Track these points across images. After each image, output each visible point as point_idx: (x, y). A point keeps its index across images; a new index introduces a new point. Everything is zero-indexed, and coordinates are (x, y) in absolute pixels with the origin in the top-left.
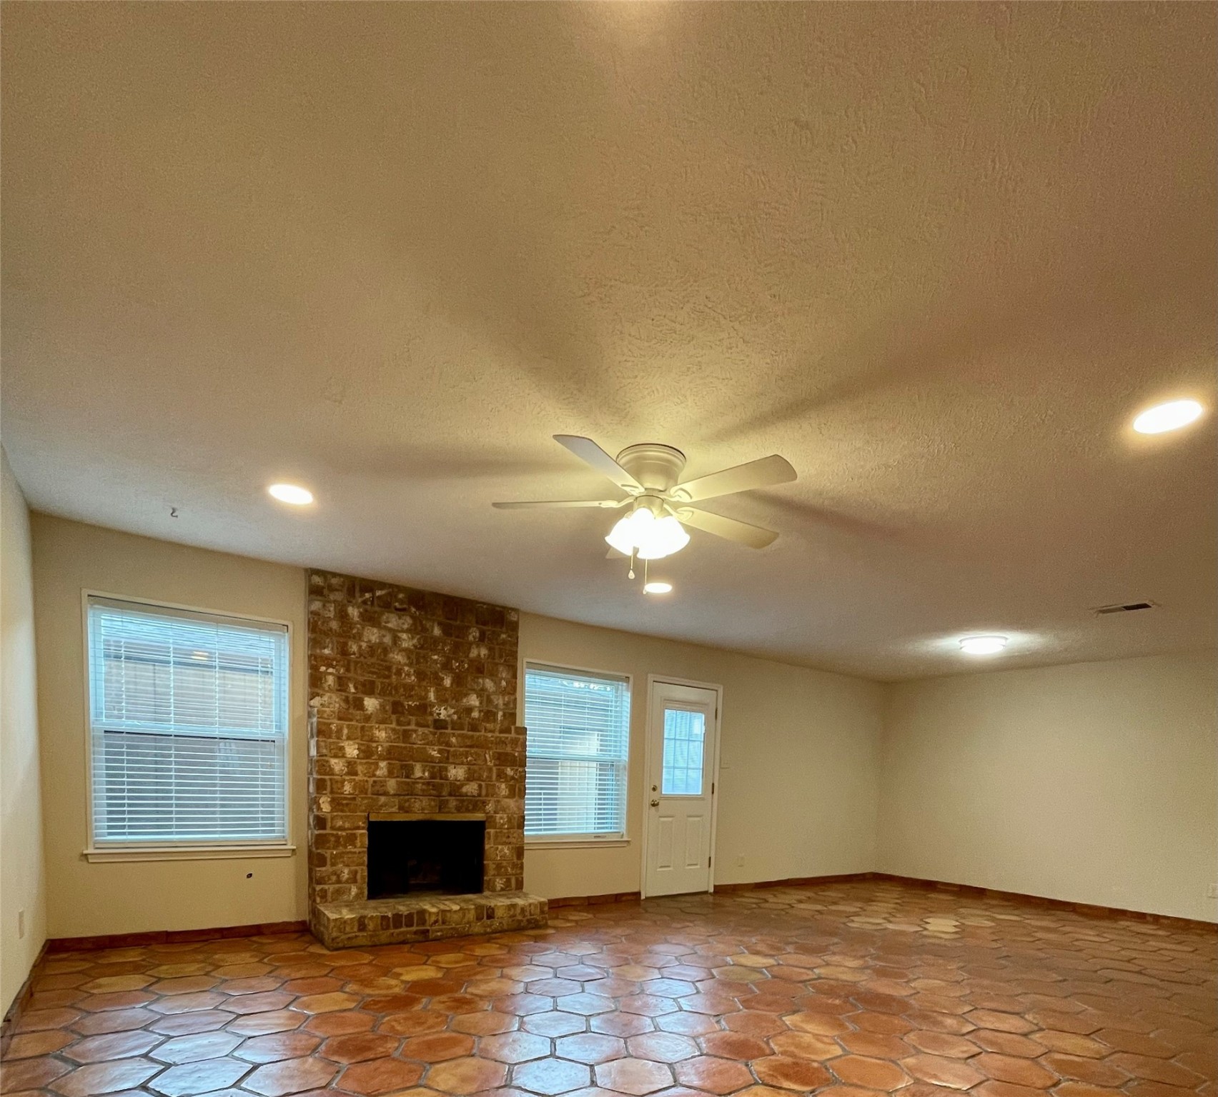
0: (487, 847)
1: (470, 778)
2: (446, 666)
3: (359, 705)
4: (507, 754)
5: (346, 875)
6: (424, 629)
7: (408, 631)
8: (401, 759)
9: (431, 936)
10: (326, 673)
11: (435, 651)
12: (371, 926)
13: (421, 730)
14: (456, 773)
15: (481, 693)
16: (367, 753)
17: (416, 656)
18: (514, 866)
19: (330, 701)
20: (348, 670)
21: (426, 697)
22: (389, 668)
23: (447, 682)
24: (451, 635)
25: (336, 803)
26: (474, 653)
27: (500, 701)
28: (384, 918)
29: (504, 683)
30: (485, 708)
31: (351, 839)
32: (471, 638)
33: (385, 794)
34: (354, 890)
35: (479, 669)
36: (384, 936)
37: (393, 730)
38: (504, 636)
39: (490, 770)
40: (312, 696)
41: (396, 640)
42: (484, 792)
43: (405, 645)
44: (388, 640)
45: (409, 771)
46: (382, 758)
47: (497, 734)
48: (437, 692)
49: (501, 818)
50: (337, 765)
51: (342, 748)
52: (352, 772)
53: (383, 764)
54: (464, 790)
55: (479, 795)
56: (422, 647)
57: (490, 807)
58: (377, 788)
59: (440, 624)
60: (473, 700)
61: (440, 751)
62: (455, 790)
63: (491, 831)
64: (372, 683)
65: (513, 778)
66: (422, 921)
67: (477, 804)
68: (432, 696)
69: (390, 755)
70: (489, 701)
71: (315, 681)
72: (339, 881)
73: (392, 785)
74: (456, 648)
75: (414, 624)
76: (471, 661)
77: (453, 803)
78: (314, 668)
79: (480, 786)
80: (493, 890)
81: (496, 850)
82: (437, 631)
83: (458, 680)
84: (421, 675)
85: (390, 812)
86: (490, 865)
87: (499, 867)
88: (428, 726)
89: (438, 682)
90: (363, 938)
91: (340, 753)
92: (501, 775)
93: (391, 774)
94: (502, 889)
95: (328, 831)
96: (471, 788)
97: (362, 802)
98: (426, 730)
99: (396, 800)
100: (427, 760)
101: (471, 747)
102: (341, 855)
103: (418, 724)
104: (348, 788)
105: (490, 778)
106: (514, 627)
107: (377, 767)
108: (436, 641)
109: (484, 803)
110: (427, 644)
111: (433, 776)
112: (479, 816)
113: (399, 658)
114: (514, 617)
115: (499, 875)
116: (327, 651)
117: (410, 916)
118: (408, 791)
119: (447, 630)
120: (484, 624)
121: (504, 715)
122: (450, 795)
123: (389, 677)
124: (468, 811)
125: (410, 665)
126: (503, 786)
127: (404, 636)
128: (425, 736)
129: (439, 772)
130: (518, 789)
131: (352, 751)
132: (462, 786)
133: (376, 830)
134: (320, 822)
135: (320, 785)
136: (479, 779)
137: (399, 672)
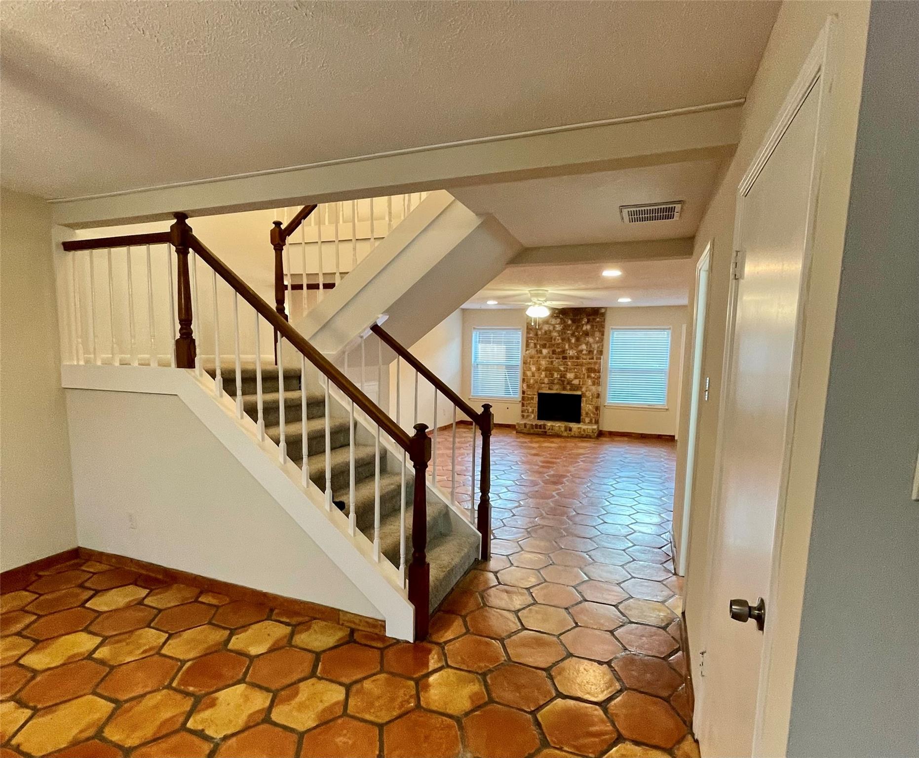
0: (582, 405)
1: (576, 378)
2: (573, 335)
3: (541, 352)
4: (591, 368)
5: (530, 410)
6: (565, 322)
7: (558, 324)
8: (549, 371)
9: (548, 434)
10: (531, 342)
11: (568, 330)
12: (528, 427)
13: (557, 360)
14: (570, 376)
15: (587, 344)
16: (539, 369)
17: (562, 333)
18: (594, 414)
19: (532, 351)
20: (538, 341)
21: (565, 347)
22: (551, 338)
23: (573, 341)
24: (575, 323)
25: (528, 386)
26: (584, 328)
27: (595, 346)
28: (532, 425)
29: (597, 339)
30: (589, 350)
31: (532, 398)
32: (583, 322)
33: (544, 383)
34: (533, 416)
35: (587, 334)
36: (532, 431)
37: (548, 361)
38: (598, 319)
39: (584, 374)
40: (526, 350)
41: (554, 327)
42: (581, 383)
43: (557, 329)
44: (551, 328)
45: (552, 375)
46: (543, 371)
47: (588, 360)
48: (569, 345)
49: (588, 394)
50: (529, 373)
51: (530, 368)
52: (533, 376)
53: (543, 373)
54: (573, 382)
55: (579, 384)
56: (564, 329)
57: (584, 389)
58: (541, 381)
59: (571, 319)
60: (584, 347)
61: (564, 368)
62: (569, 383)
63: (584, 399)
64: (546, 344)
65: (594, 378)
66: (545, 428)
67: (578, 388)
68: (567, 347)
69: (546, 369)
70: (591, 346)
71: (527, 345)
72: (528, 412)
73: (546, 380)
74: (577, 327)
75: (561, 321)
76: (583, 331)
77: (568, 387)
78: (527, 341)
79: (580, 381)
80: (584, 422)
81: (586, 407)
82: (570, 322)
83: (578, 340)
84: (563, 339)
85: (546, 391)
86: (583, 412)
87: (587, 414)
88: (560, 359)
89: (569, 340)
90: (525, 430)
91: (530, 369)
92: (589, 377)
93: (546, 376)
94: (588, 423)
95: (526, 395)
96: (576, 382)
97: (536, 386)
98: (559, 360)
99: (548, 385)
100: (559, 371)
101: (576, 366)
102: (529, 404)
103: (557, 358)
104: (532, 381)
105: (584, 378)
106: (603, 315)
107: (541, 374)
108: (569, 326)
109: (581, 387)
110: (566, 327)
111: (561, 377)
112: (579, 393)
113: (555, 334)
114: (603, 311)
115: (587, 417)
116: (531, 335)
117: (540, 426)
118: (552, 383)
119: (574, 321)
120: (589, 316)
121: (597, 351)
122: (568, 384)
123: (551, 341)
124: (574, 390)
125: (559, 336)
126: (590, 381)
127: (557, 326)
128: (558, 363)
129: (563, 376)
130: (597, 382)
131: (534, 369)
132: (571, 381)
133: (541, 396)
134: (524, 393)
135: (524, 380)
136: (579, 378)
137: (555, 340)
